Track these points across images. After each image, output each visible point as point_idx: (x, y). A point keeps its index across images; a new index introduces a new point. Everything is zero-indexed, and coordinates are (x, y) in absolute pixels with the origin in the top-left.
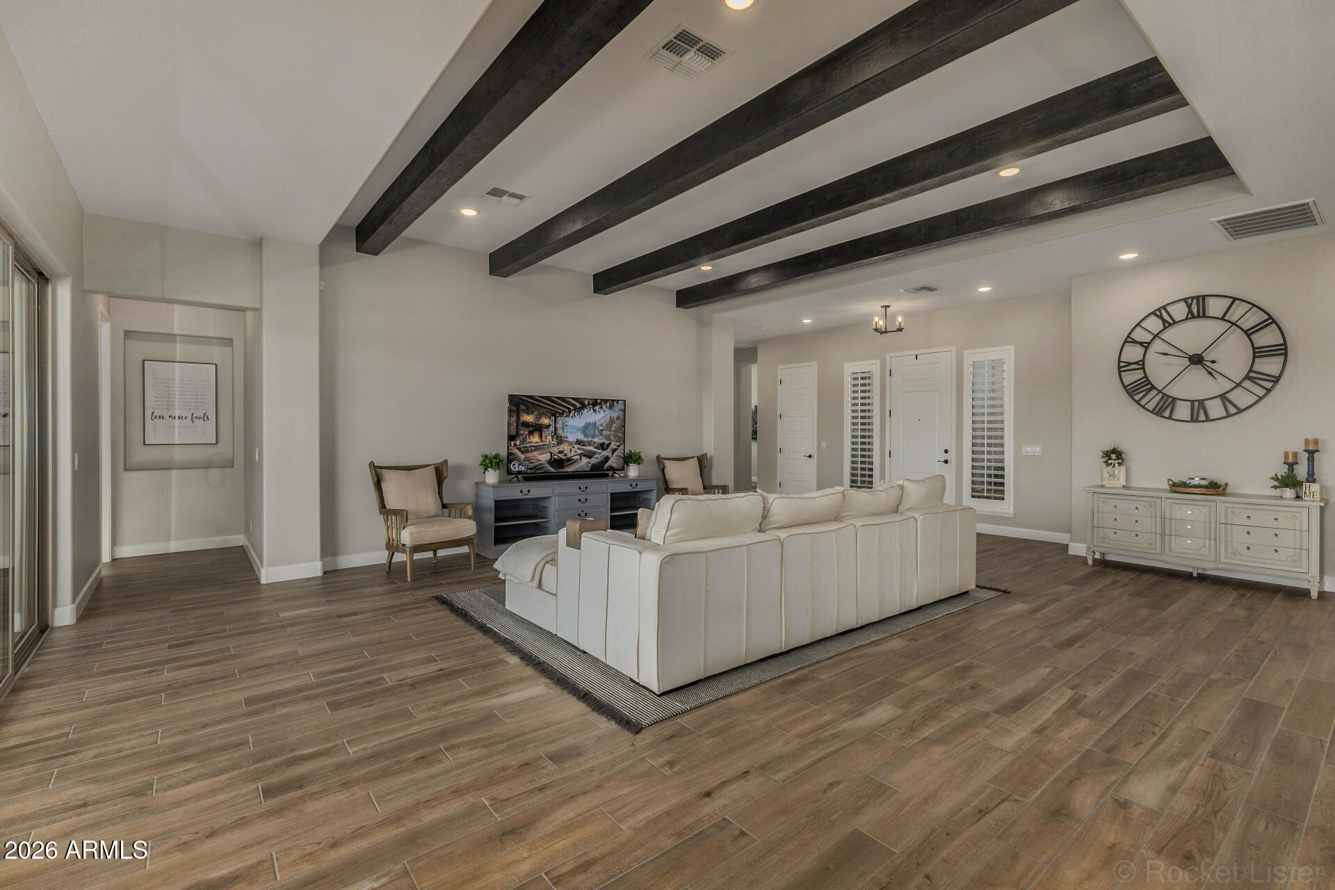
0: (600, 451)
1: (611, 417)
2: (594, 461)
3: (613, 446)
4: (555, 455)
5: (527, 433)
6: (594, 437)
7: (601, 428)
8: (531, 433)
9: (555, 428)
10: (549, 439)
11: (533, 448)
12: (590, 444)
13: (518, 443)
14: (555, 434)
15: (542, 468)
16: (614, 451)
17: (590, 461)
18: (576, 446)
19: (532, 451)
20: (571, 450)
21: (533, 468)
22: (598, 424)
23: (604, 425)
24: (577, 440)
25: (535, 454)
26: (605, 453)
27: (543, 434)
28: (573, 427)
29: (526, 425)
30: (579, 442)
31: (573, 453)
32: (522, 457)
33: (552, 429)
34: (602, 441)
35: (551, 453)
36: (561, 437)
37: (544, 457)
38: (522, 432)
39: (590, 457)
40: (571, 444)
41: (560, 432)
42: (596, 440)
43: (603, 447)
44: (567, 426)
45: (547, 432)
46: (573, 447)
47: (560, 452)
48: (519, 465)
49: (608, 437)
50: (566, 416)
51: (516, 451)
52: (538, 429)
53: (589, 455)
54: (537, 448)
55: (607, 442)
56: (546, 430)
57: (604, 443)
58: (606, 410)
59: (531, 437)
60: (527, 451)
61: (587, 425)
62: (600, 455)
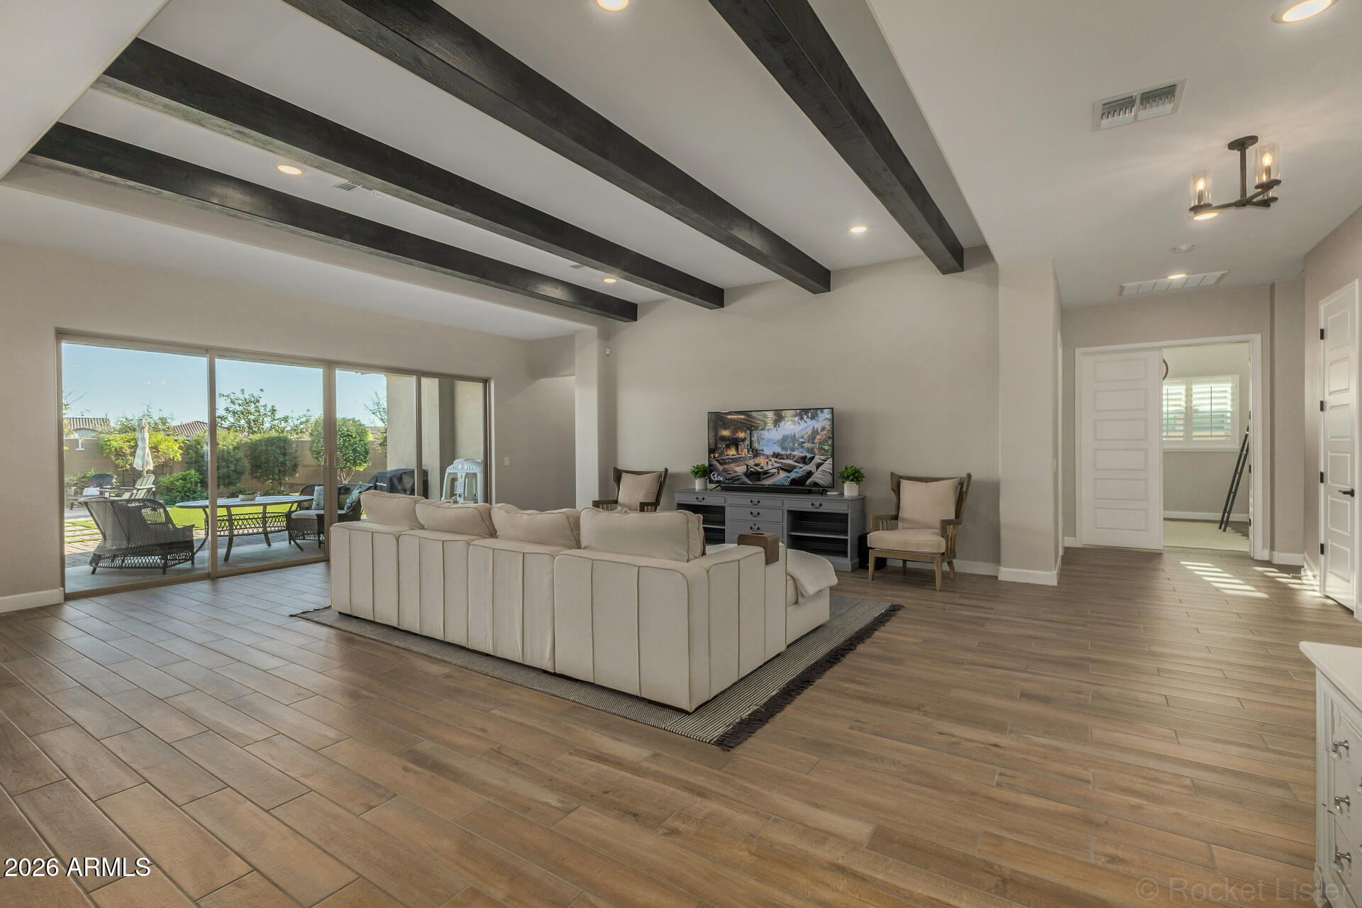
0: (801, 465)
1: (814, 428)
2: (793, 475)
3: (817, 459)
4: (751, 467)
5: (724, 446)
6: (793, 450)
7: (801, 440)
8: (728, 447)
9: (751, 441)
10: (744, 452)
11: (730, 461)
12: (788, 457)
13: (717, 455)
14: (751, 447)
15: (739, 479)
16: (818, 466)
17: (789, 475)
18: (773, 459)
19: (729, 463)
20: (767, 463)
21: (731, 479)
22: (797, 436)
23: (806, 437)
24: (774, 453)
25: (732, 465)
26: (807, 468)
27: (739, 447)
28: (769, 440)
29: (723, 439)
30: (776, 455)
31: (770, 467)
32: (721, 468)
33: (747, 442)
34: (803, 455)
35: (747, 466)
36: (756, 450)
37: (741, 469)
38: (720, 446)
39: (789, 471)
40: (768, 457)
41: (756, 445)
42: (795, 453)
43: (804, 460)
44: (763, 439)
45: (743, 446)
46: (770, 460)
47: (756, 465)
48: (718, 475)
49: (811, 450)
50: (762, 430)
51: (715, 463)
52: (735, 443)
53: (789, 469)
54: (734, 460)
55: (809, 455)
56: (741, 443)
57: (806, 457)
58: (808, 420)
59: (728, 450)
60: (725, 463)
61: (785, 439)
62: (801, 470)
